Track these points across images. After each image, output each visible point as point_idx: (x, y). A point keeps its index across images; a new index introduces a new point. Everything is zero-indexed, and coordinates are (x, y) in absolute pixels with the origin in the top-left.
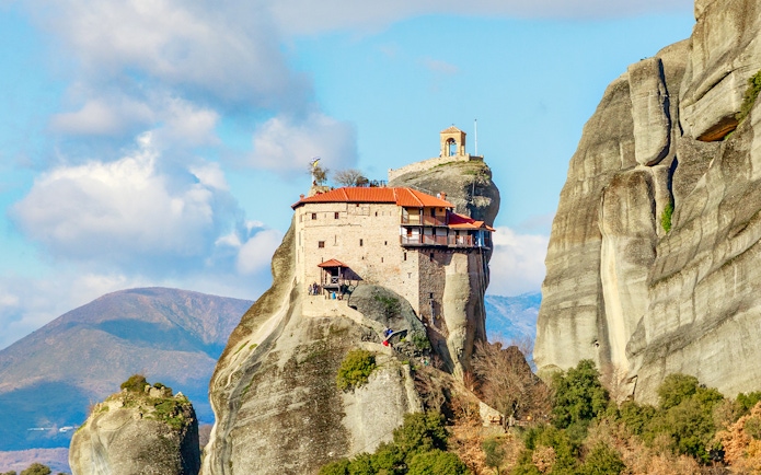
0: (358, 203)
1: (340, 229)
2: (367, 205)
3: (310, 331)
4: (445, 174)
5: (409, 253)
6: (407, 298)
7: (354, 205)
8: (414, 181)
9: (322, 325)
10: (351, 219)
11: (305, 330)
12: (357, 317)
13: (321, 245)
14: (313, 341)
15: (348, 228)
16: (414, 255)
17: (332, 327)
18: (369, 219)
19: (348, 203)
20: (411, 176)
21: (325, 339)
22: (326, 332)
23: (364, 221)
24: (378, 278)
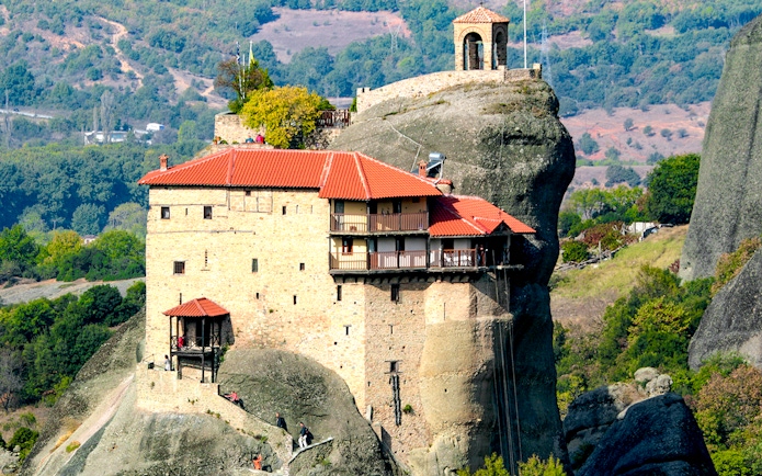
0: (248, 190)
1: (214, 239)
2: (266, 194)
3: (146, 444)
4: (450, 111)
5: (347, 287)
6: (342, 374)
7: (242, 193)
8: (397, 120)
9: (168, 430)
10: (234, 220)
11: (137, 440)
12: (235, 417)
13: (179, 267)
14: (149, 463)
15: (228, 237)
16: (356, 292)
17: (185, 435)
18: (270, 219)
19: (230, 188)
20: (394, 108)
21: (170, 461)
22: (174, 447)
23: (260, 223)
24: (287, 334)
